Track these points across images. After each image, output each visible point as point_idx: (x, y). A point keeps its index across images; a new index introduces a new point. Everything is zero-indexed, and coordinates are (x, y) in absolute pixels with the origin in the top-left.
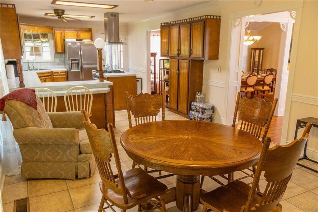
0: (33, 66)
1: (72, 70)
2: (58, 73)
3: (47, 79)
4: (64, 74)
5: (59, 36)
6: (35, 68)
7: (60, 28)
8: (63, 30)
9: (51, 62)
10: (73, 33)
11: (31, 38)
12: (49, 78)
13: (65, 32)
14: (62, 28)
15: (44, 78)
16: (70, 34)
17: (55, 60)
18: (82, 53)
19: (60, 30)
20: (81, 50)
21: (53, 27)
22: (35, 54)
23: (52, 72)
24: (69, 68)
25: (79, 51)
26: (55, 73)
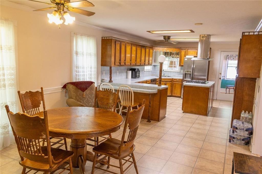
0: (164, 74)
1: (185, 79)
2: (177, 80)
3: (167, 83)
4: (181, 81)
5: (184, 54)
6: (165, 75)
7: (185, 48)
8: (187, 50)
9: (178, 72)
10: (194, 51)
11: (168, 55)
12: (169, 83)
13: (189, 50)
14: (187, 48)
15: (165, 82)
16: (192, 52)
17: (181, 71)
18: (194, 66)
19: (185, 49)
20: (194, 65)
21: (180, 48)
22: (174, 66)
23: (173, 79)
24: (183, 77)
25: (193, 65)
26: (175, 80)
